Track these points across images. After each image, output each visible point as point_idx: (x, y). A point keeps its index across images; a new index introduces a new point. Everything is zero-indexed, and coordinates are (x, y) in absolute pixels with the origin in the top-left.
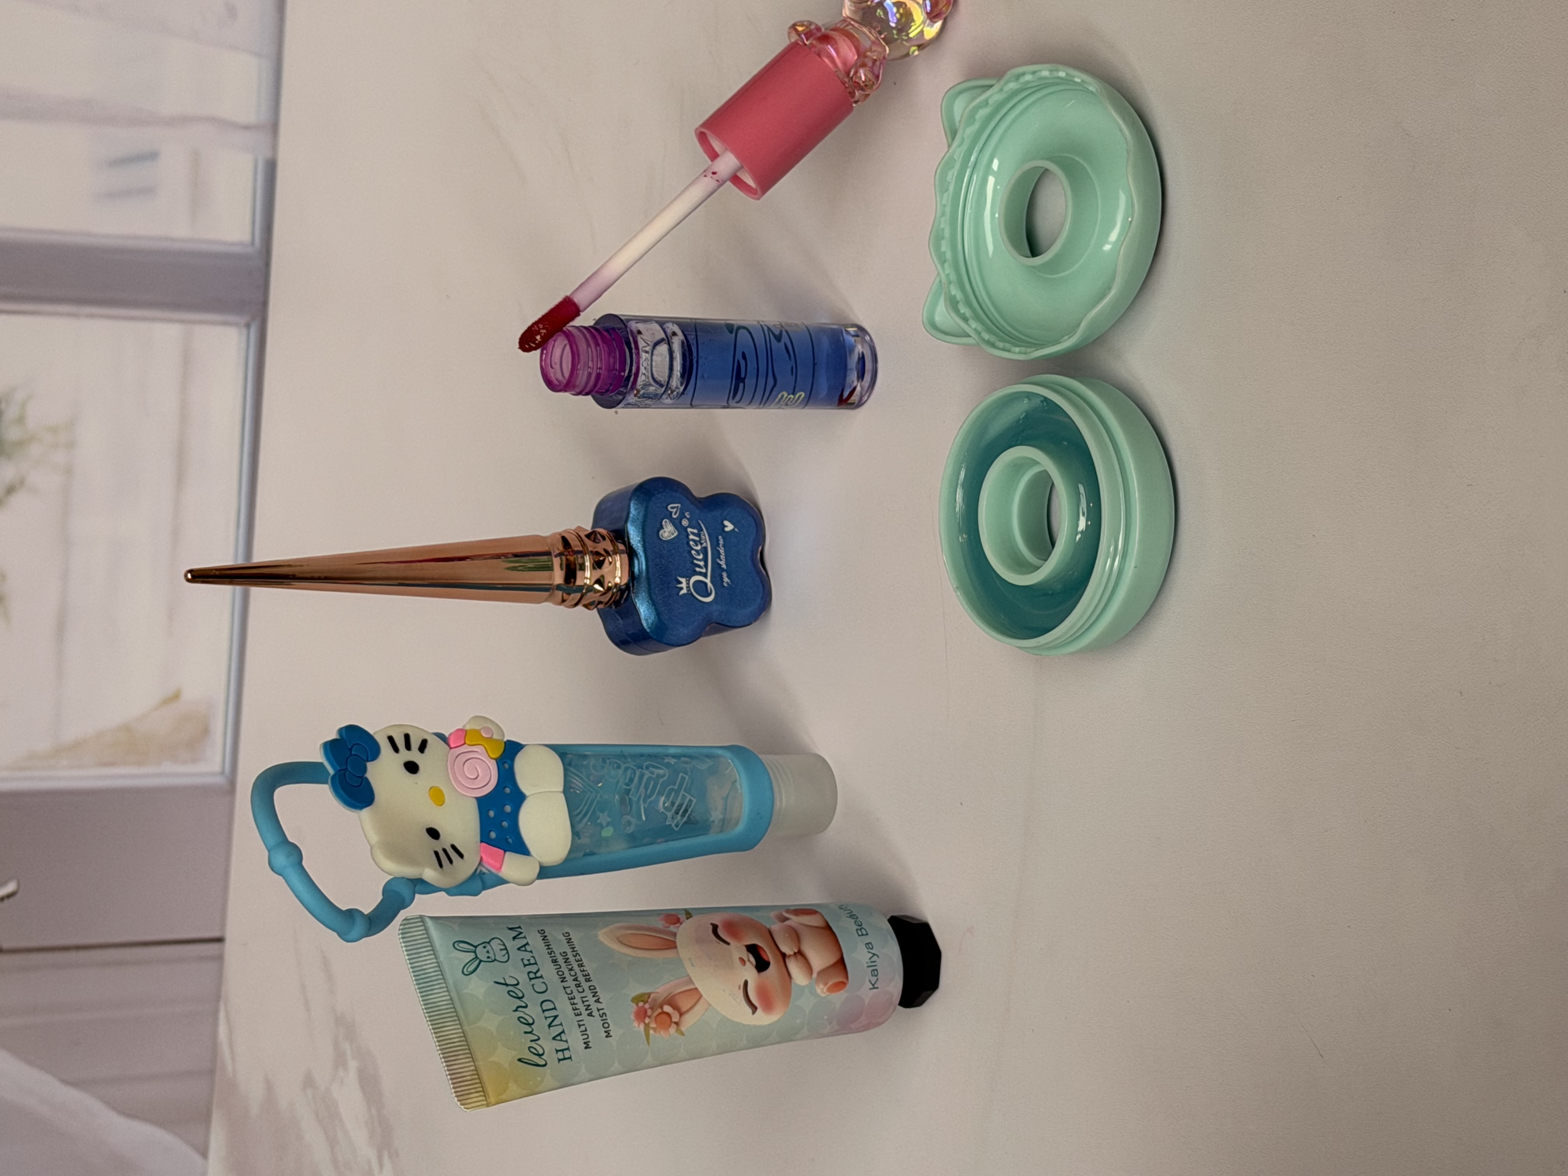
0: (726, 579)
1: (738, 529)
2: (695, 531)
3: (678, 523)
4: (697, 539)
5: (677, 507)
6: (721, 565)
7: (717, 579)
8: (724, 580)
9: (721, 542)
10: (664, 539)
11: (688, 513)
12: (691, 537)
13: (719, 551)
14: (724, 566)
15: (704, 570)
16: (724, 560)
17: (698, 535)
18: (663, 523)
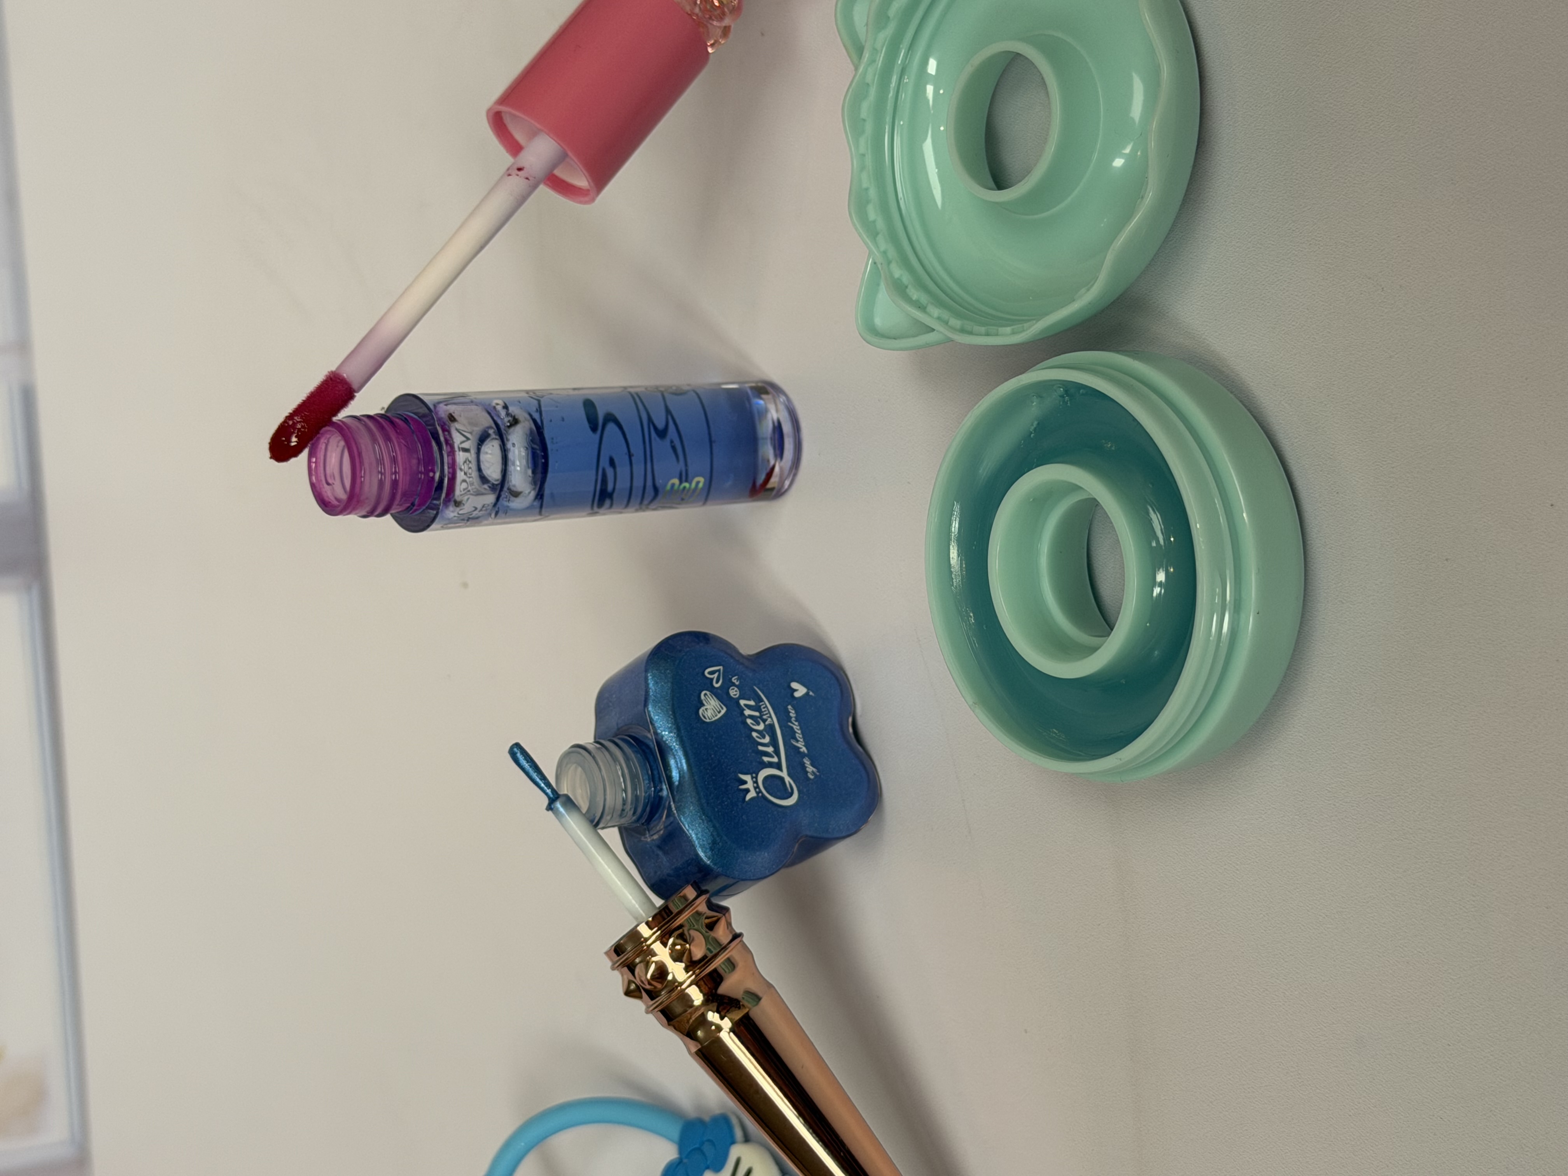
0: (810, 769)
1: (813, 692)
2: (752, 703)
3: (725, 696)
4: (757, 714)
5: (719, 671)
6: (799, 748)
7: (797, 770)
8: (807, 769)
9: (793, 714)
10: (708, 720)
11: (736, 677)
12: (747, 712)
13: (792, 728)
14: (804, 749)
15: (775, 760)
16: (802, 740)
17: (757, 708)
18: (702, 697)
